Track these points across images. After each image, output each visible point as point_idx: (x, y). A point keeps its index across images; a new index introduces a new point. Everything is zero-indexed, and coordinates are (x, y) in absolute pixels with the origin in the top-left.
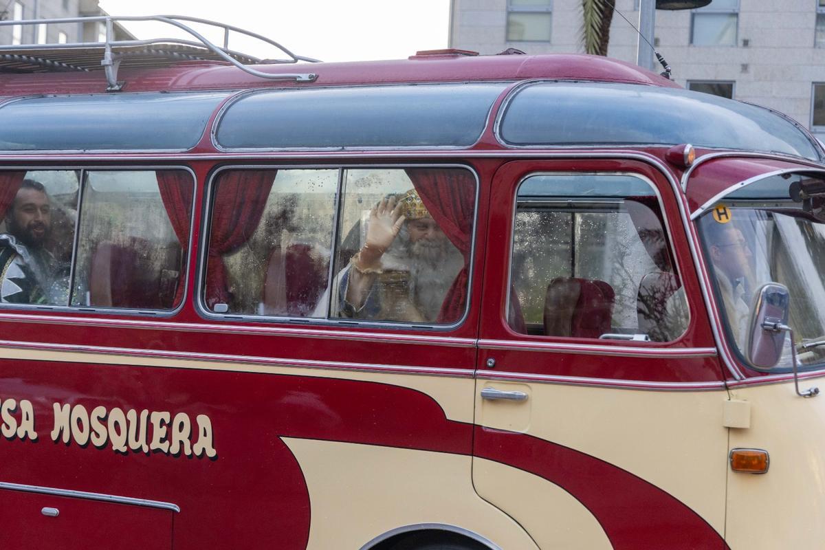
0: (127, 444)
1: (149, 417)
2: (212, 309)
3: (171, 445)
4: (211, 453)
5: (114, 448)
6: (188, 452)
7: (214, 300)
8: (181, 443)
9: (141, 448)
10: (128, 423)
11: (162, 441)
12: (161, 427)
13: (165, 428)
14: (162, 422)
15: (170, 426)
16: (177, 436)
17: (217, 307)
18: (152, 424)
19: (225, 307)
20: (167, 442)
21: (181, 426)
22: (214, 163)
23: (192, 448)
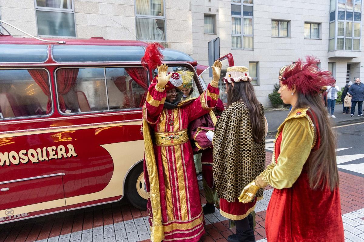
0: (38, 159)
1: (46, 150)
2: (64, 112)
3: (58, 156)
4: (75, 155)
5: (32, 162)
6: (65, 156)
7: (64, 109)
8: (62, 155)
9: (45, 159)
10: (37, 153)
11: (54, 155)
12: (52, 151)
13: (54, 152)
14: (53, 150)
15: (56, 151)
16: (60, 153)
17: (66, 111)
18: (49, 151)
19: (70, 111)
20: (56, 156)
21: (61, 149)
22: (56, 67)
23: (67, 155)
